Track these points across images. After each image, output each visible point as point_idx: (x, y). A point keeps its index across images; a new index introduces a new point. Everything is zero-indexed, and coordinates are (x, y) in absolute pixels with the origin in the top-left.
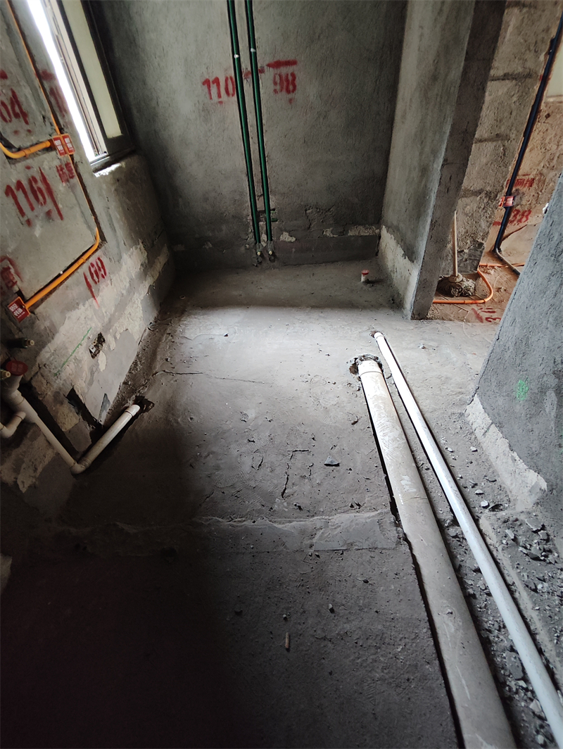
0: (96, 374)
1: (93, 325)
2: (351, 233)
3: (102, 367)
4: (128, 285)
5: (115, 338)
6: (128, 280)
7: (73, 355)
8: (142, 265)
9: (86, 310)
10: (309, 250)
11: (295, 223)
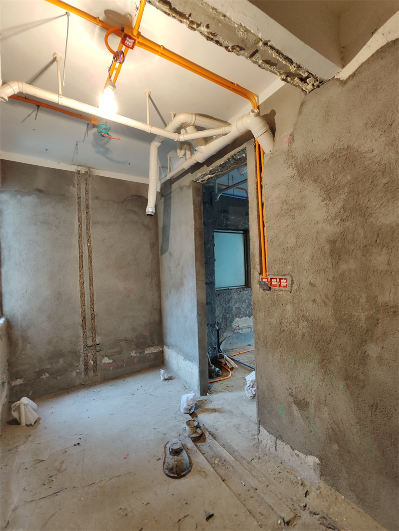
2: (146, 352)
10: (122, 366)
11: (112, 350)
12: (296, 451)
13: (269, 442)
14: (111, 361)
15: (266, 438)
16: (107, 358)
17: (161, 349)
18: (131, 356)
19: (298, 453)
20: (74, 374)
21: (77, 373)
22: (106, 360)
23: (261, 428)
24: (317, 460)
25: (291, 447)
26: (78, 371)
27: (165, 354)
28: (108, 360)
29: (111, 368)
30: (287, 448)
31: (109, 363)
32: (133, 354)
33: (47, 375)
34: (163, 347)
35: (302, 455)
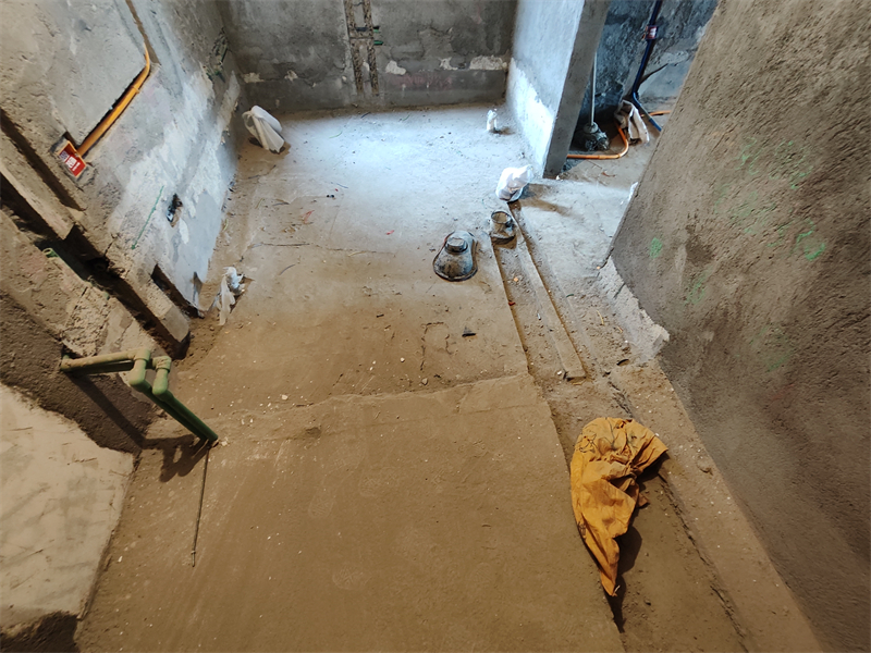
0: (179, 248)
1: (165, 183)
2: (472, 67)
3: (185, 238)
4: (197, 129)
5: (194, 201)
6: (195, 122)
7: (150, 222)
8: (209, 100)
9: (153, 162)
10: (423, 87)
11: (404, 48)
12: (644, 312)
13: (612, 283)
14: (402, 71)
15: (610, 276)
16: (395, 63)
17: (505, 65)
18: (442, 68)
19: (645, 315)
20: (339, 83)
21: (343, 82)
22: (393, 68)
23: (610, 261)
24: (667, 336)
25: (640, 304)
26: (344, 78)
27: (509, 78)
28: (397, 67)
29: (404, 86)
30: (633, 303)
31: (399, 75)
32: (446, 64)
33: (295, 76)
34: (508, 62)
35: (649, 321)
